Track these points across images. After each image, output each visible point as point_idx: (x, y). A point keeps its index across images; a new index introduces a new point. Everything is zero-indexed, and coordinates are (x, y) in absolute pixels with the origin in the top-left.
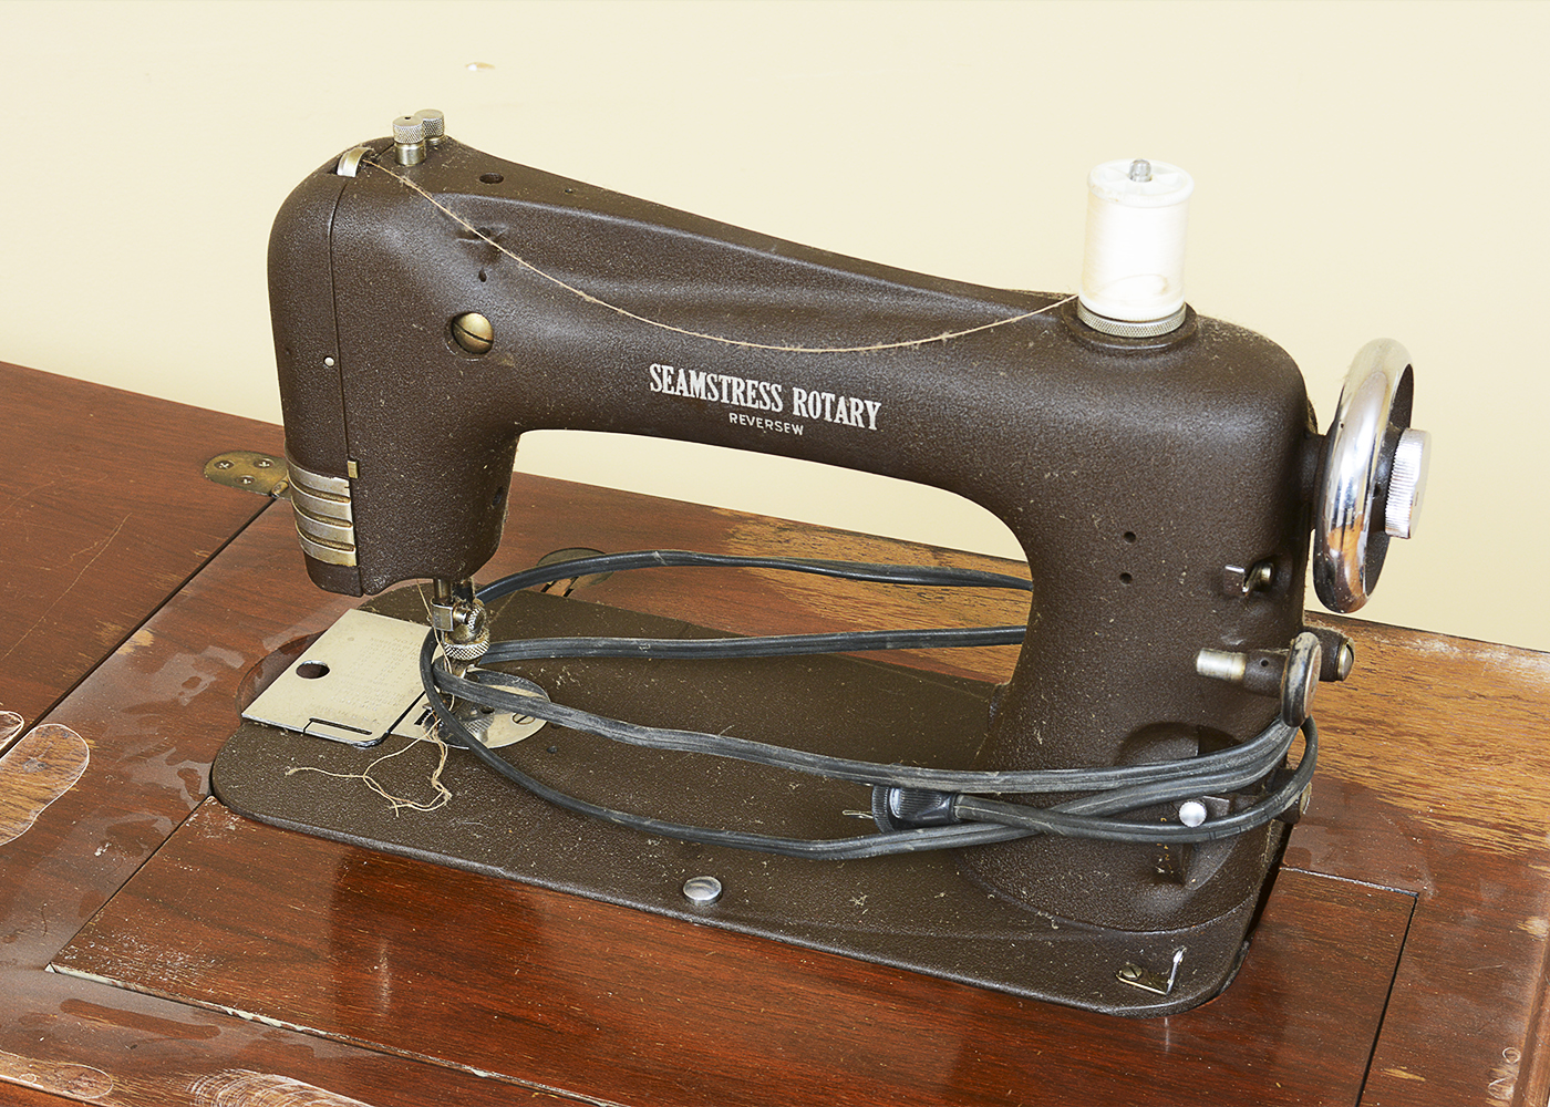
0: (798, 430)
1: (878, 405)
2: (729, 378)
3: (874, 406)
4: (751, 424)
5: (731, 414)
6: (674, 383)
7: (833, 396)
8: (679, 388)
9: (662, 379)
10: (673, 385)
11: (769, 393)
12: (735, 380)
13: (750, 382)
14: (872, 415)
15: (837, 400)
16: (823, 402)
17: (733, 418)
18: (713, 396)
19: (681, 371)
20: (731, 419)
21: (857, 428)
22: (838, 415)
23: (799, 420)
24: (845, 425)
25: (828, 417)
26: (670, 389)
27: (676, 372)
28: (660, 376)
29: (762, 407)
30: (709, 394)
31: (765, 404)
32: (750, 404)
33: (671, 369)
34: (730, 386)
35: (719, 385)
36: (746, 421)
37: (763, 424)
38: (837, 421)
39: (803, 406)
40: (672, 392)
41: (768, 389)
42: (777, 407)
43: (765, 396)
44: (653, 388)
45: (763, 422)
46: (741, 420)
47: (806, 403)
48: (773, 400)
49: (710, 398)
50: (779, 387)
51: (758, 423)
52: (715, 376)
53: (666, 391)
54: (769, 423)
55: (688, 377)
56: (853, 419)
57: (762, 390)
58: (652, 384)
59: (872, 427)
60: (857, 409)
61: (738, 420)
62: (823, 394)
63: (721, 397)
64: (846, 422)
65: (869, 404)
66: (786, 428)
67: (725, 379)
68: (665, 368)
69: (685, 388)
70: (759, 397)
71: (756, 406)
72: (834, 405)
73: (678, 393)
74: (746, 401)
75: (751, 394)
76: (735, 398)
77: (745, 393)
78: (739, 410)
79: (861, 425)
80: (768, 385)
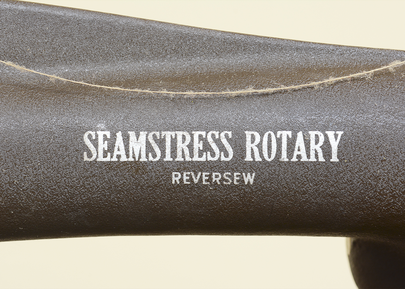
0: (249, 179)
1: (340, 133)
2: (173, 134)
3: (336, 136)
4: (196, 181)
5: (174, 173)
6: (111, 149)
7: (290, 133)
8: (116, 153)
9: (96, 146)
10: (109, 150)
11: (218, 142)
12: (180, 134)
13: (196, 134)
14: (334, 144)
15: (295, 137)
16: (279, 141)
17: (175, 179)
18: (154, 156)
19: (119, 135)
20: (174, 179)
21: (317, 163)
22: (296, 153)
23: (252, 167)
24: (303, 163)
25: (284, 157)
26: (105, 157)
27: (114, 136)
28: (95, 143)
29: (210, 158)
30: (150, 155)
31: (213, 155)
32: (196, 158)
33: (108, 134)
34: (174, 141)
35: (161, 143)
36: (191, 180)
37: (210, 180)
38: (294, 159)
39: (256, 150)
40: (108, 159)
41: (217, 137)
42: (227, 155)
43: (214, 146)
44: (86, 158)
45: (210, 176)
46: (185, 178)
47: (260, 146)
48: (222, 148)
49: (151, 158)
50: (230, 133)
51: (204, 178)
52: (158, 134)
53: (101, 159)
54: (216, 177)
55: (126, 140)
56: (312, 153)
57: (210, 139)
58: (85, 153)
59: (334, 158)
60: (317, 142)
61: (181, 180)
62: (279, 133)
63: (163, 155)
64: (304, 159)
65: (331, 134)
66: (236, 178)
67: (168, 135)
68: (101, 134)
69: (122, 152)
70: (207, 148)
71: (203, 159)
72: (291, 143)
73: (115, 159)
74: (192, 156)
75: (198, 145)
76: (179, 153)
77: (191, 147)
78: (183, 167)
79: (321, 159)
80: (216, 134)
